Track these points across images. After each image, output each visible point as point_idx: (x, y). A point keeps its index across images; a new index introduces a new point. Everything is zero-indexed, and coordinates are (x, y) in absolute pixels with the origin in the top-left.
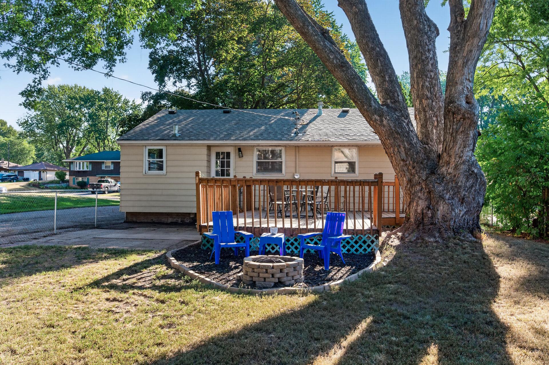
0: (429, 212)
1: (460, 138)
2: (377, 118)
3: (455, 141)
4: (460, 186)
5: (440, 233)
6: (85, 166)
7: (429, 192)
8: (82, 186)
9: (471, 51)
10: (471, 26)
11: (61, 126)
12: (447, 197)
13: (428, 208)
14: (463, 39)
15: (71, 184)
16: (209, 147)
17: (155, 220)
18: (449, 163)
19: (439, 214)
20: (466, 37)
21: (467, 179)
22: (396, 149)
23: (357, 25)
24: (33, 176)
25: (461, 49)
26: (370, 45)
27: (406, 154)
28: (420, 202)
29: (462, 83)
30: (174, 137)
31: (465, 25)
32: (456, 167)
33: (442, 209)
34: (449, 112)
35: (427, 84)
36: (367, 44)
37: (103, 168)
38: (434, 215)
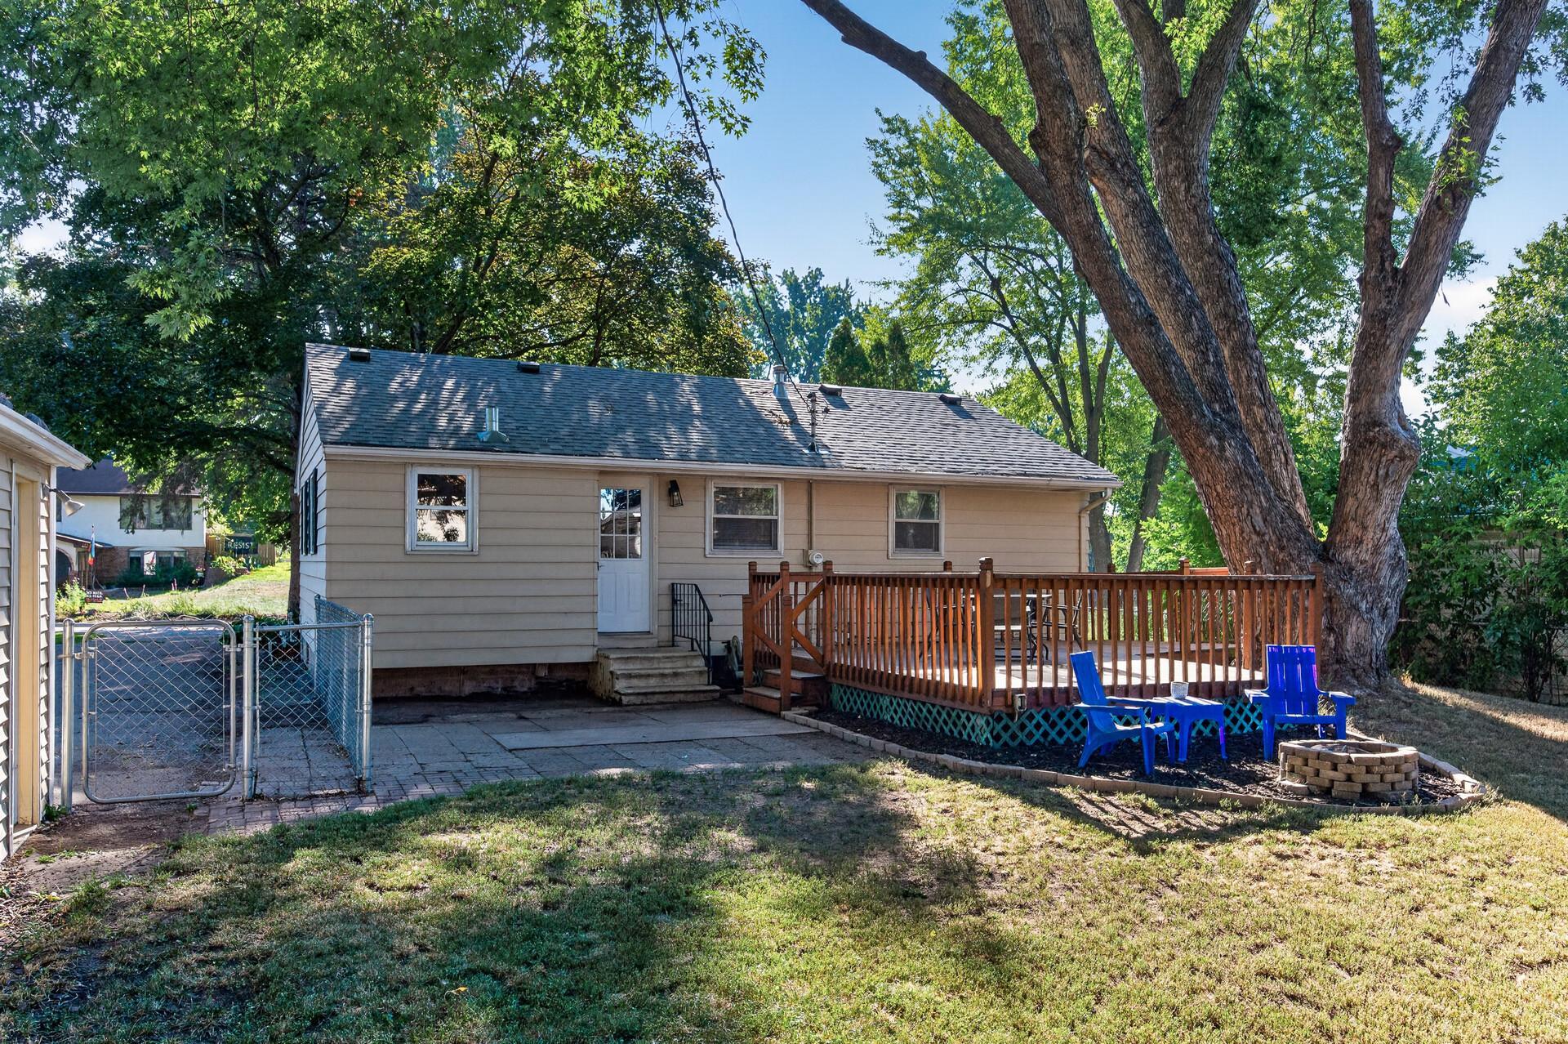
0: (1332, 639)
2: (1215, 442)
7: (1330, 598)
10: (1419, 283)
12: (1363, 606)
13: (1329, 629)
18: (1361, 542)
20: (1408, 303)
21: (1392, 572)
22: (1244, 510)
23: (1140, 232)
25: (1396, 324)
26: (1174, 280)
27: (1265, 520)
29: (1392, 388)
31: (1403, 279)
33: (1355, 631)
34: (1371, 443)
35: (1256, 374)
36: (1165, 276)
38: (1340, 643)
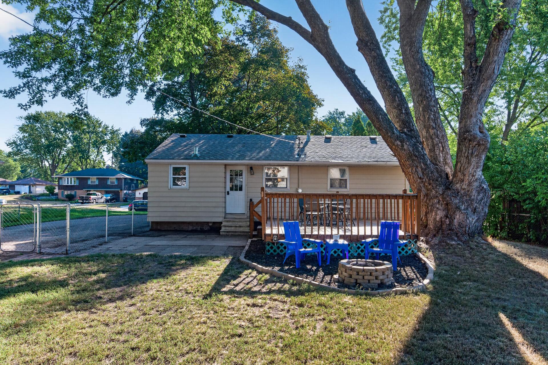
0: (447, 220)
1: (474, 160)
2: (399, 143)
3: (469, 163)
4: (473, 199)
5: (458, 237)
6: (72, 181)
7: (447, 204)
9: (485, 91)
10: (486, 70)
11: (48, 146)
12: (463, 207)
13: (447, 217)
14: (478, 80)
15: (60, 196)
16: (226, 165)
17: (177, 228)
18: (463, 181)
19: (456, 222)
20: (481, 79)
21: (479, 193)
22: (414, 169)
24: (24, 190)
25: (476, 89)
26: (389, 84)
27: (423, 173)
28: (439, 212)
29: (476, 116)
30: (196, 157)
31: (480, 69)
32: (470, 184)
33: (458, 217)
34: (465, 139)
35: (432, 116)
36: (385, 82)
37: (89, 182)
38: (451, 222)
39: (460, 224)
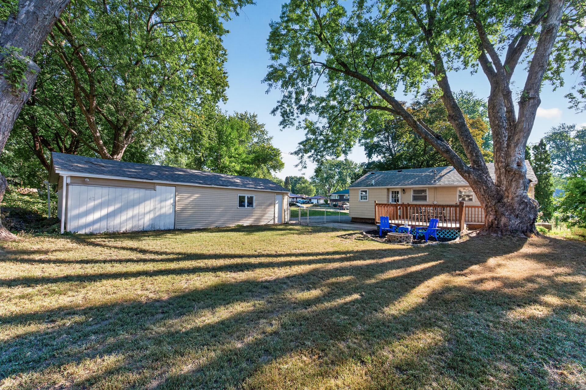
0: (496, 222)
1: (514, 184)
2: (467, 175)
3: (511, 185)
4: (515, 209)
5: (502, 232)
6: (336, 197)
7: (496, 212)
8: (335, 206)
9: (519, 139)
11: (326, 178)
12: (507, 214)
13: (495, 219)
14: (514, 133)
15: (330, 205)
16: (388, 189)
17: (363, 221)
18: (508, 197)
19: (502, 223)
21: (520, 205)
22: (479, 190)
24: (315, 201)
27: (484, 192)
28: (491, 216)
29: (515, 156)
30: (372, 185)
32: (513, 199)
33: (503, 220)
34: (507, 171)
35: (502, 154)
37: (345, 198)
38: (498, 224)
39: (505, 224)
